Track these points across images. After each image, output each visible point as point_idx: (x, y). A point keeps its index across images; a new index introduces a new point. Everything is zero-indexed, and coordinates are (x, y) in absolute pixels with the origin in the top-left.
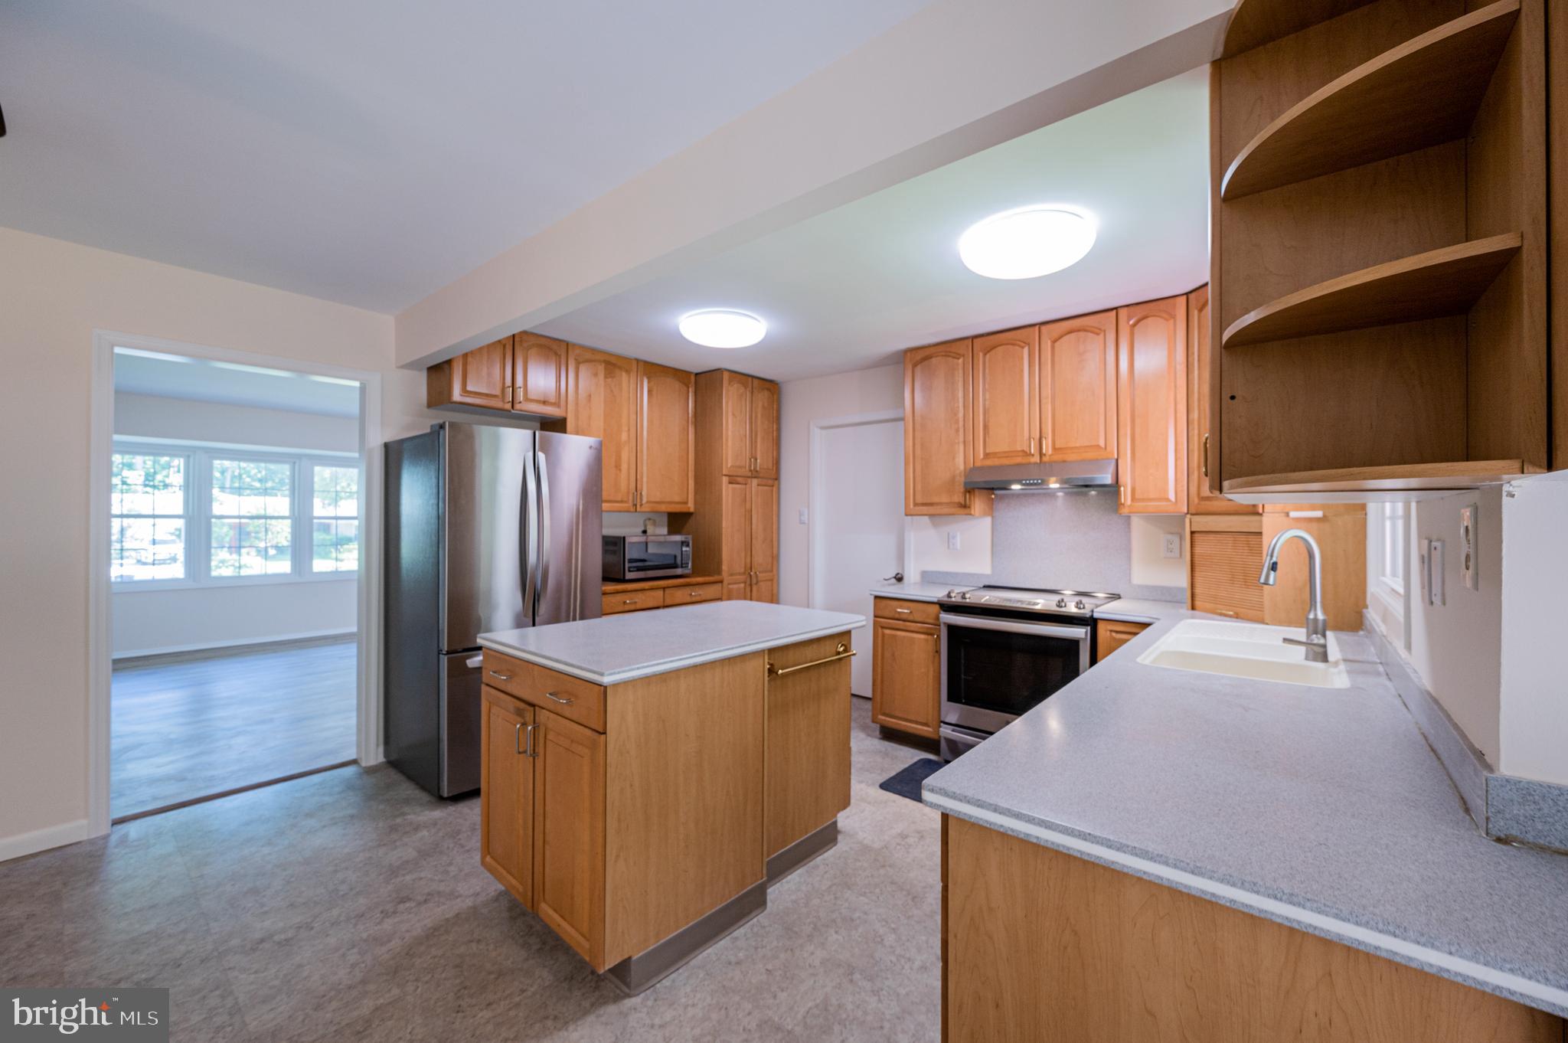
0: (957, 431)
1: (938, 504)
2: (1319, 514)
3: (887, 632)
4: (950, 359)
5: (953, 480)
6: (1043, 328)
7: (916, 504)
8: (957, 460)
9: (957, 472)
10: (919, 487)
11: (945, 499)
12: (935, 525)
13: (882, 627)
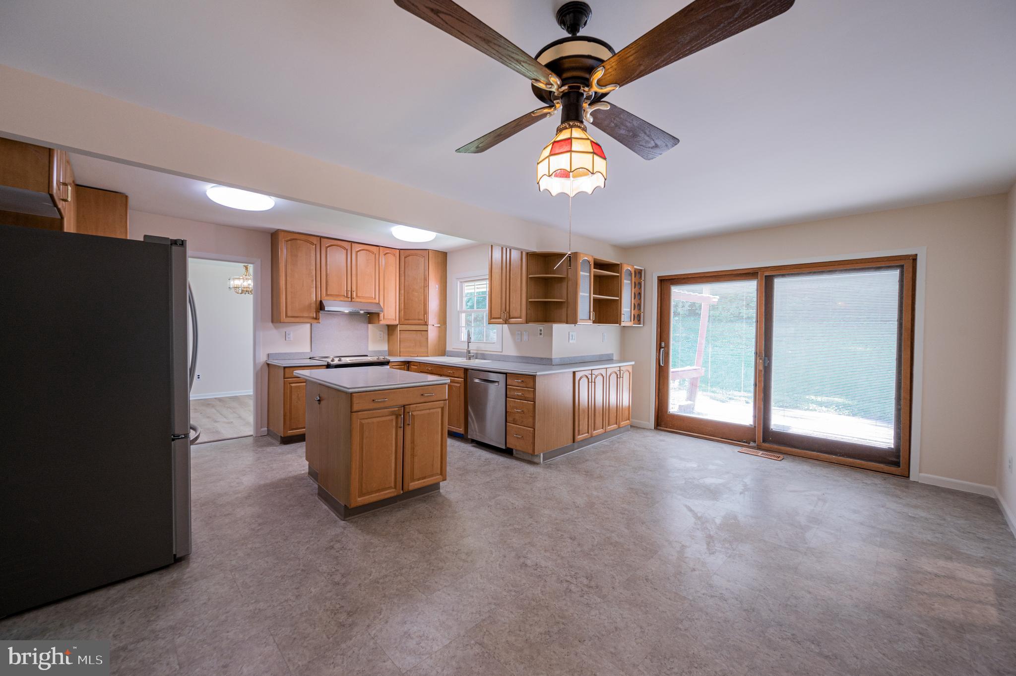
0: (313, 281)
1: (303, 317)
2: (439, 325)
3: (293, 385)
4: (309, 244)
5: (311, 304)
6: (353, 244)
7: (287, 316)
8: (312, 295)
9: (313, 301)
10: (289, 307)
11: (306, 314)
12: (276, 328)
13: (290, 383)
